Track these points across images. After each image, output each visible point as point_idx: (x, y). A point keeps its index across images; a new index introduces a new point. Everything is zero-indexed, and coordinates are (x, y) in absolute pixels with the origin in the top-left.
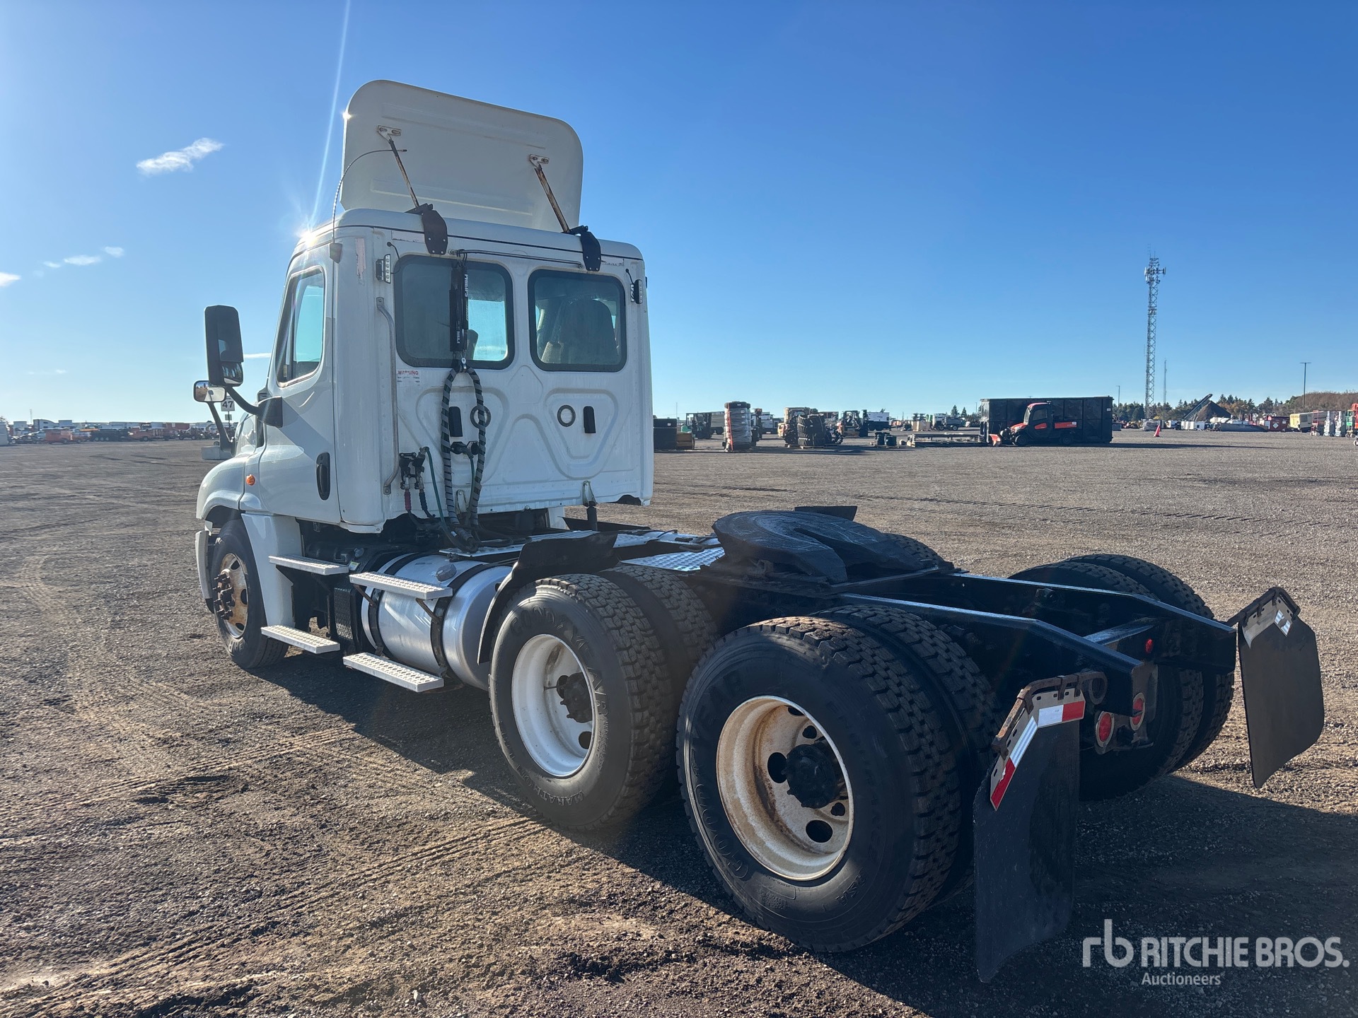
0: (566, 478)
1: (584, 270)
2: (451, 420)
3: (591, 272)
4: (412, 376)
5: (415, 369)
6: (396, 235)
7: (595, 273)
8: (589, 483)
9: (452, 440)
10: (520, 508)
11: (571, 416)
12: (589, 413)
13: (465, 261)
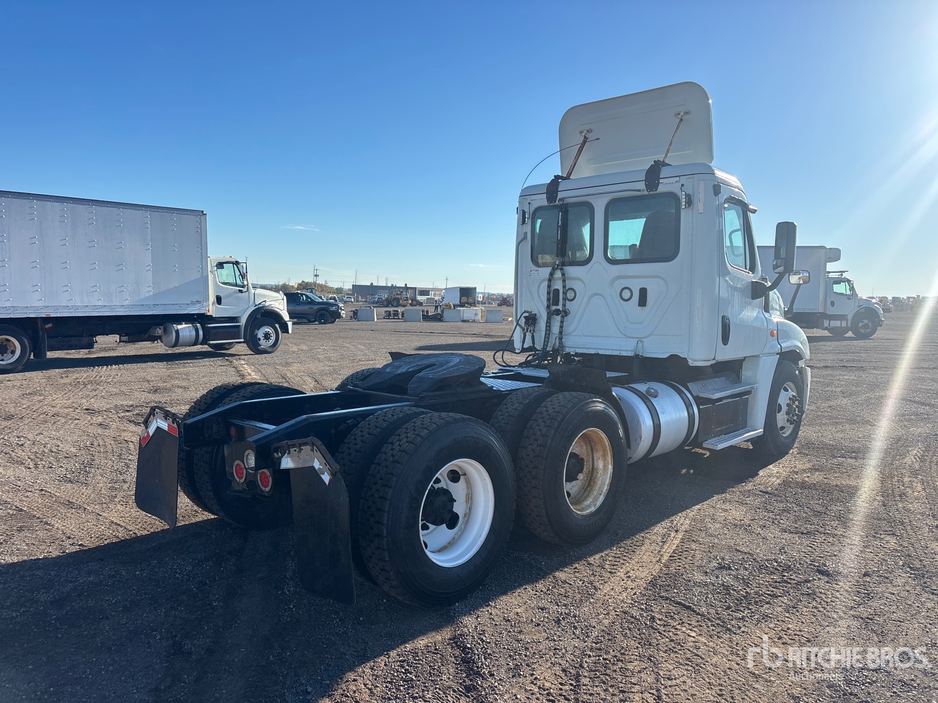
0: (624, 337)
1: (646, 193)
2: (553, 297)
3: (651, 193)
4: (536, 272)
5: (538, 269)
6: (533, 197)
7: (655, 192)
8: (642, 341)
9: (554, 308)
10: (592, 352)
11: (630, 294)
12: (643, 292)
13: (567, 204)
